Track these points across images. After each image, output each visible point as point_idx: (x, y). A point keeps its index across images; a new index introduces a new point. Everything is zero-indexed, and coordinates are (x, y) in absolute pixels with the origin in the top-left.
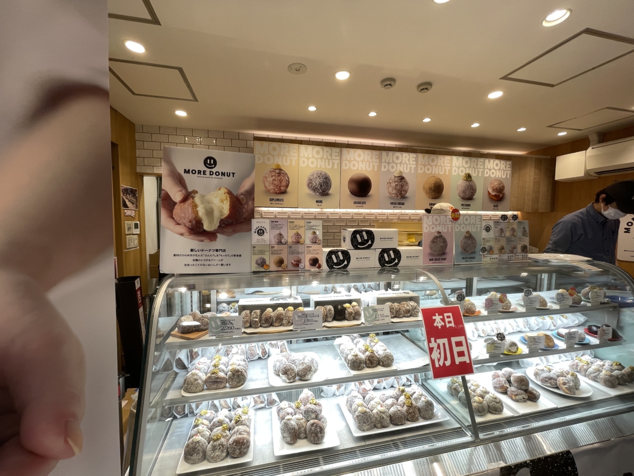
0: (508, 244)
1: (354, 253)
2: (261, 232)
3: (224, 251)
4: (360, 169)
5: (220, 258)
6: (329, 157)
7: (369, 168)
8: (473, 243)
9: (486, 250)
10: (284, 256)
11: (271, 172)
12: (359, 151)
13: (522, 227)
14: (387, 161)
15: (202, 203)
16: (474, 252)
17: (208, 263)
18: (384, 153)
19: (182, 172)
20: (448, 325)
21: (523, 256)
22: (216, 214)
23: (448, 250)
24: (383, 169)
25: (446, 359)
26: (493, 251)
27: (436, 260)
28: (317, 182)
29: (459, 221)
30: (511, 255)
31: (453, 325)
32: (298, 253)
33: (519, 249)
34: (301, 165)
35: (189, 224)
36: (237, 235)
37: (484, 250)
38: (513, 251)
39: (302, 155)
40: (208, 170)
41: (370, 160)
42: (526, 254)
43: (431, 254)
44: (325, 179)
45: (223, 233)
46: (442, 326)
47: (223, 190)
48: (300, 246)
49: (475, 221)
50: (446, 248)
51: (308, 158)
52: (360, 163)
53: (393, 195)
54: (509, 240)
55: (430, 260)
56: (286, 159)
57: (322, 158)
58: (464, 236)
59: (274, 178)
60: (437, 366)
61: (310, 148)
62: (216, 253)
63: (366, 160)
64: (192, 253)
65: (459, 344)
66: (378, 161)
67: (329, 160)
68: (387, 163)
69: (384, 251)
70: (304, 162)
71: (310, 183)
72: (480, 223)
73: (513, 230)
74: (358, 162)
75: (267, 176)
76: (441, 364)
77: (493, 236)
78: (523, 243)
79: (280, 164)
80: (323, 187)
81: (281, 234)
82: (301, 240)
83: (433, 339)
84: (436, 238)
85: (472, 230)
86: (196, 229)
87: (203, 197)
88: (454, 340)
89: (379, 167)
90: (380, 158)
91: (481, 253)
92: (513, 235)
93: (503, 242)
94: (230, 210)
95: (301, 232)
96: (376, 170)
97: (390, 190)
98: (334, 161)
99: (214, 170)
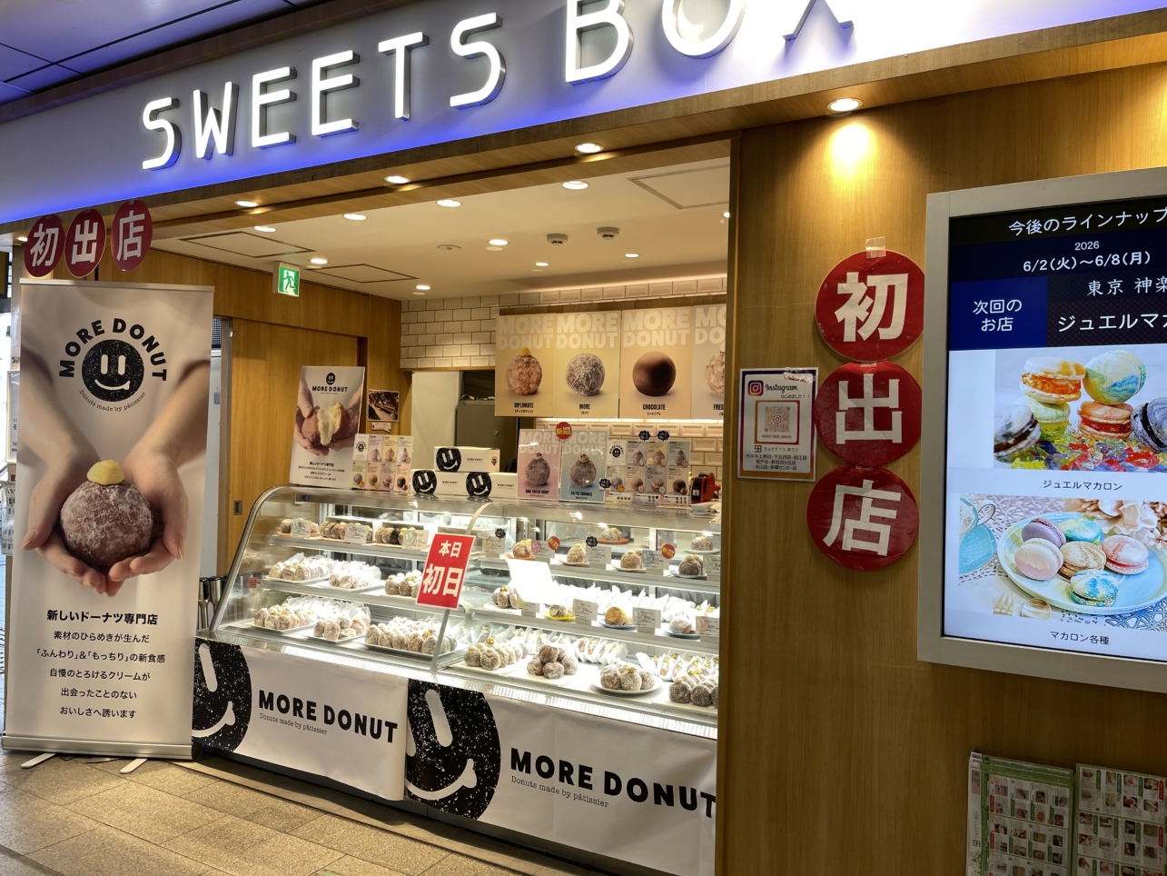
0: (649, 477)
1: (440, 476)
2: (361, 448)
3: (332, 465)
4: (654, 344)
5: (329, 472)
6: (601, 329)
7: (671, 340)
8: (590, 472)
9: (610, 484)
10: (378, 474)
11: (517, 361)
12: (653, 312)
13: (677, 451)
14: (706, 325)
15: (322, 418)
16: (590, 486)
17: (320, 476)
18: (699, 310)
19: (311, 389)
20: (452, 555)
21: (677, 498)
22: (330, 428)
23: (550, 480)
24: (698, 341)
25: (435, 587)
26: (623, 487)
27: (534, 492)
28: (581, 373)
29: (570, 440)
30: (655, 495)
31: (457, 555)
32: (390, 472)
33: (670, 487)
34: (559, 346)
35: (310, 438)
36: (343, 449)
37: (605, 483)
38: (658, 489)
39: (559, 331)
40: (329, 386)
41: (672, 326)
42: (683, 497)
43: (528, 484)
44: (594, 366)
45: (332, 448)
46: (446, 555)
47: (337, 405)
48: (392, 464)
49: (597, 440)
50: (548, 476)
51: (568, 335)
52: (655, 333)
53: (719, 391)
54: (651, 471)
55: (527, 491)
56: (538, 338)
57: (589, 332)
58: (576, 461)
59: (520, 370)
60: (425, 592)
61: (571, 316)
62: (326, 467)
63: (664, 326)
64: (312, 466)
65: (454, 576)
66: (687, 325)
67: (601, 333)
68: (705, 328)
69: (473, 475)
70: (562, 341)
71: (571, 375)
72: (604, 443)
73: (660, 455)
74: (650, 332)
75: (512, 368)
76: (429, 591)
77: (624, 464)
78: (677, 478)
79: (530, 348)
80: (591, 381)
81: (377, 451)
82: (394, 458)
83: (431, 565)
84: (535, 462)
85: (591, 452)
86: (316, 444)
87: (323, 412)
88: (451, 570)
89: (690, 337)
90: (692, 319)
91: (602, 488)
92: (660, 464)
93: (641, 474)
94: (341, 425)
95: (394, 448)
96: (683, 343)
97: (712, 381)
98: (609, 335)
99: (333, 386)
